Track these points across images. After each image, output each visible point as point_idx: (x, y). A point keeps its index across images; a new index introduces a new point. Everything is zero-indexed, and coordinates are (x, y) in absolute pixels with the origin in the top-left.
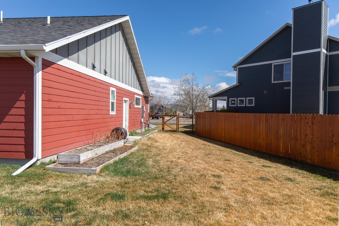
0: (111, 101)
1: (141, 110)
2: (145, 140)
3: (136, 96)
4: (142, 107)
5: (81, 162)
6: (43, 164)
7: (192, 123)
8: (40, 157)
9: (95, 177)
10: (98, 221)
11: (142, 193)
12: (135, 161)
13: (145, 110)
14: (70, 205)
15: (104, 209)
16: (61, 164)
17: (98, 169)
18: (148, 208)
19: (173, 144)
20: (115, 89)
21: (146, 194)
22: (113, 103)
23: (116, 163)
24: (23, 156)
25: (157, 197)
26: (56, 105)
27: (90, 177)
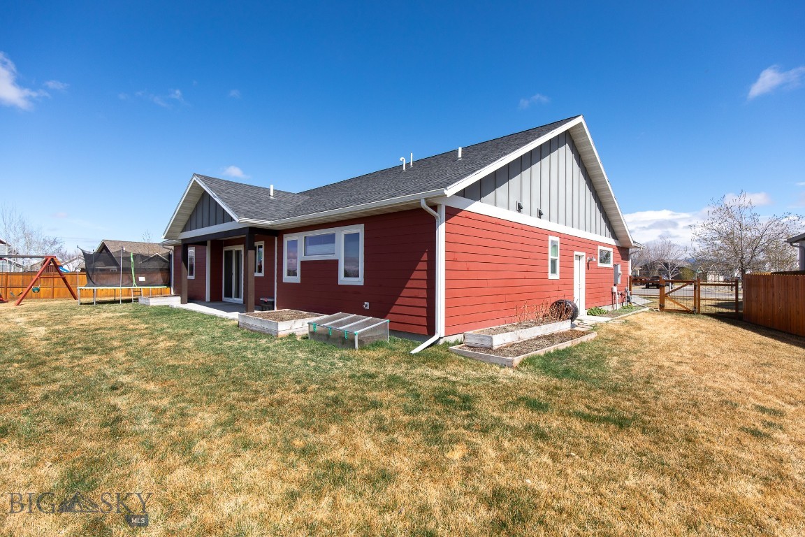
0: (550, 257)
1: (613, 272)
2: (615, 324)
3: (600, 247)
4: (615, 265)
5: (495, 348)
6: (447, 344)
8: (443, 335)
9: (510, 372)
10: (498, 431)
11: (581, 407)
12: (585, 357)
13: (620, 272)
14: (467, 402)
15: (511, 418)
16: (468, 346)
17: (517, 360)
18: (585, 434)
19: (676, 336)
20: (557, 239)
21: (587, 411)
22: (553, 262)
23: (548, 355)
24: (424, 331)
25: (606, 420)
26: (464, 266)
27: (503, 370)
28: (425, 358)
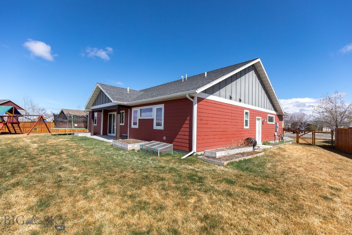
0: (245, 119)
1: (275, 126)
2: (274, 149)
3: (269, 115)
4: (276, 123)
5: (217, 157)
7: (331, 138)
8: (195, 151)
9: (222, 168)
10: (212, 192)
11: (250, 184)
12: (257, 163)
13: (278, 126)
14: (201, 180)
15: (218, 187)
16: (206, 156)
17: (226, 163)
18: (249, 194)
19: (301, 155)
20: (248, 111)
21: (252, 185)
22: (246, 121)
23: (240, 161)
25: (259, 189)
26: (205, 122)
27: (219, 167)
28: (187, 161)
